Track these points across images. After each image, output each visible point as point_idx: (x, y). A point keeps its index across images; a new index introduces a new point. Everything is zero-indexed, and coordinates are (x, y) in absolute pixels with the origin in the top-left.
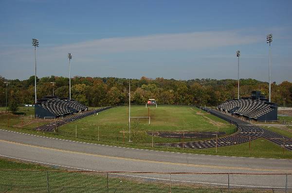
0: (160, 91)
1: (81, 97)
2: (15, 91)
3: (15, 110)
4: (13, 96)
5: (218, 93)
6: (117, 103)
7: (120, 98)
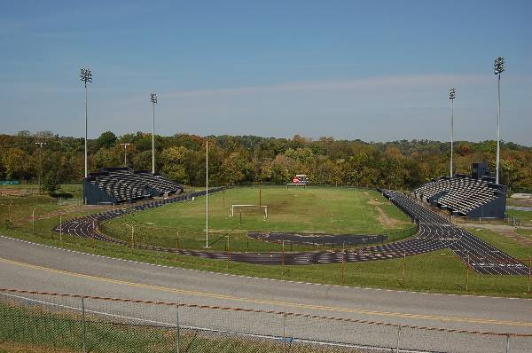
0: (318, 161)
1: (178, 170)
2: (69, 157)
3: (53, 189)
4: (65, 167)
5: (425, 166)
6: (239, 181)
7: (244, 172)
